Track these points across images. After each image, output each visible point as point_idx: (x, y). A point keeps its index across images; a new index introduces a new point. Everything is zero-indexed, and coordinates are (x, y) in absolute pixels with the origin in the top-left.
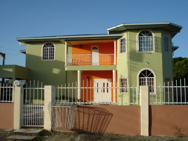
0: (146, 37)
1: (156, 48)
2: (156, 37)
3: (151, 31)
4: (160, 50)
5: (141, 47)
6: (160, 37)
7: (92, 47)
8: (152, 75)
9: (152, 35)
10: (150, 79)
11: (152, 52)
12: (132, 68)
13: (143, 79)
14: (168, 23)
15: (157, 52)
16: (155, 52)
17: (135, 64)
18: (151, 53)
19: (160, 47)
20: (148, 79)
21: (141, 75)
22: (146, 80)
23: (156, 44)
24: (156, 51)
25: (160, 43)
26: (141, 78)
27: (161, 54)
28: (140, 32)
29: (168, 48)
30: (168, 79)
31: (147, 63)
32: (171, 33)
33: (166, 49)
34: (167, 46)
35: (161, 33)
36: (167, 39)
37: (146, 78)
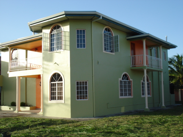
1: (65, 45)
2: (65, 32)
4: (68, 47)
5: (53, 46)
8: (61, 79)
9: (62, 30)
10: (60, 83)
11: (61, 50)
12: (45, 70)
13: (54, 84)
15: (66, 50)
16: (63, 50)
17: (48, 65)
18: (60, 52)
19: (68, 43)
20: (58, 84)
21: (52, 80)
23: (65, 41)
24: (65, 49)
25: (68, 39)
27: (69, 52)
28: (51, 27)
29: (84, 42)
30: (83, 82)
31: (57, 64)
32: (91, 22)
33: (81, 44)
34: (84, 40)
35: (69, 26)
36: (84, 31)
37: (56, 82)
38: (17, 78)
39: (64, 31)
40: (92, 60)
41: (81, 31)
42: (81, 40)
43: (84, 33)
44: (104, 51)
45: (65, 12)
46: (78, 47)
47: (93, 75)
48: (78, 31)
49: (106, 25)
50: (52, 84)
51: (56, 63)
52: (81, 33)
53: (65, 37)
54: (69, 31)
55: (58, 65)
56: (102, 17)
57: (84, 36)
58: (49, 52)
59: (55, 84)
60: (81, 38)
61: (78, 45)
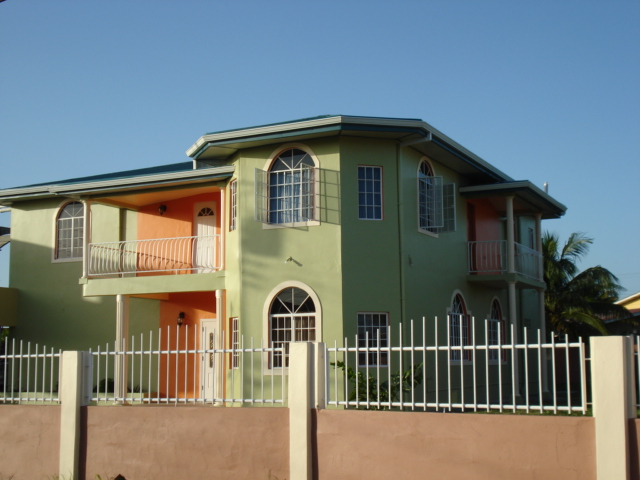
0: (295, 173)
1: (325, 209)
2: (325, 170)
3: (308, 150)
4: (336, 216)
5: (280, 208)
6: (337, 167)
7: (199, 207)
8: (309, 306)
9: (313, 164)
10: (305, 318)
11: (310, 223)
12: (249, 279)
13: (281, 319)
14: (338, 120)
15: (326, 222)
16: (318, 223)
17: (260, 265)
18: (306, 229)
19: (335, 204)
20: (297, 319)
21: (276, 307)
22: (293, 322)
23: (324, 196)
24: (323, 219)
25: (334, 191)
26: (276, 316)
27: (337, 230)
28: (275, 154)
29: (378, 202)
30: (376, 316)
31: (295, 262)
32: (398, 146)
33: (370, 209)
34: (378, 197)
35: (338, 155)
36: (377, 171)
37: (292, 315)
38: (118, 298)
39: (320, 169)
40: (400, 253)
41: (369, 170)
42: (370, 196)
43: (377, 176)
44: (420, 230)
45: (343, 117)
46: (362, 215)
47: (401, 296)
48: (361, 170)
49: (424, 154)
50: (274, 320)
51: (291, 259)
52: (369, 176)
53: (323, 184)
54: (338, 169)
55: (300, 265)
56: (433, 136)
57: (377, 185)
58: (266, 226)
59: (289, 319)
60: (369, 189)
61: (361, 209)
